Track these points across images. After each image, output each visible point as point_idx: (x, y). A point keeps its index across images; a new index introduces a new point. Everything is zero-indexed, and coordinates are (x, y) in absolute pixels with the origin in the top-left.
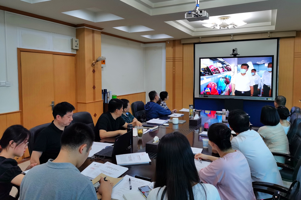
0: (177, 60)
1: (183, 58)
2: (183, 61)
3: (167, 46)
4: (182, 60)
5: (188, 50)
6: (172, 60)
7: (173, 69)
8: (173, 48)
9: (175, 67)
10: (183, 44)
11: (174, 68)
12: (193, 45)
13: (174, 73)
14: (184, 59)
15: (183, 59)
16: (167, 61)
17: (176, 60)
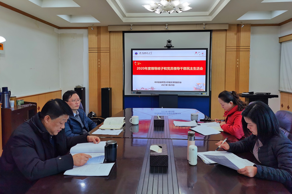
0: (103, 51)
1: (110, 48)
3: (89, 33)
4: (109, 51)
5: (116, 39)
6: (97, 51)
7: (98, 62)
8: (98, 36)
10: (110, 32)
11: (99, 60)
12: (122, 34)
13: (99, 66)
14: (111, 50)
16: (90, 51)
17: (101, 51)
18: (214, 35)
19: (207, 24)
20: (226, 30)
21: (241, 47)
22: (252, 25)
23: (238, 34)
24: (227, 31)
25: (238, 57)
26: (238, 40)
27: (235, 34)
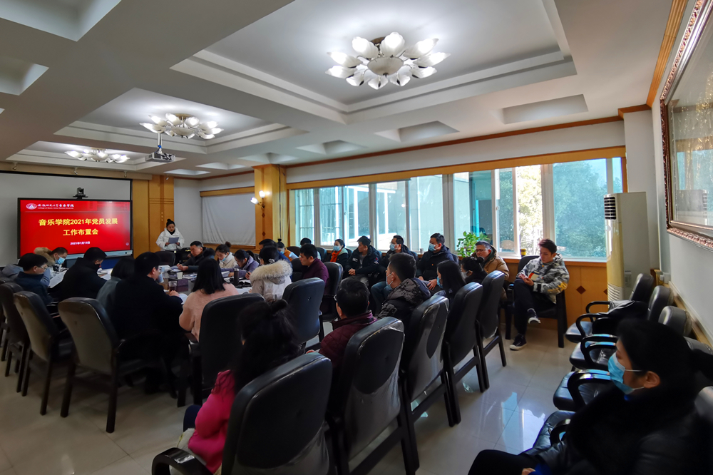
18: (135, 185)
20: (149, 181)
21: (165, 200)
22: (177, 178)
23: (161, 186)
25: (162, 209)
26: (162, 192)
27: (158, 186)
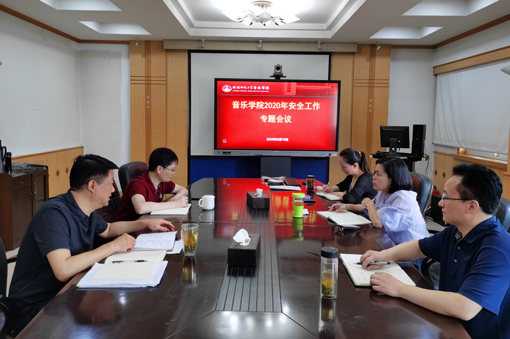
0: (155, 82)
1: (166, 77)
2: (166, 84)
3: (131, 52)
4: (164, 82)
5: (177, 62)
6: (144, 82)
7: (147, 100)
8: (147, 57)
9: (150, 97)
10: (167, 50)
11: (148, 97)
12: (186, 55)
13: (148, 107)
14: (169, 81)
15: (166, 81)
16: (133, 82)
17: (152, 82)
19: (324, 42)
20: (353, 53)
21: (376, 81)
22: (392, 47)
23: (371, 60)
24: (355, 55)
25: (371, 96)
26: (372, 69)
27: (367, 60)
